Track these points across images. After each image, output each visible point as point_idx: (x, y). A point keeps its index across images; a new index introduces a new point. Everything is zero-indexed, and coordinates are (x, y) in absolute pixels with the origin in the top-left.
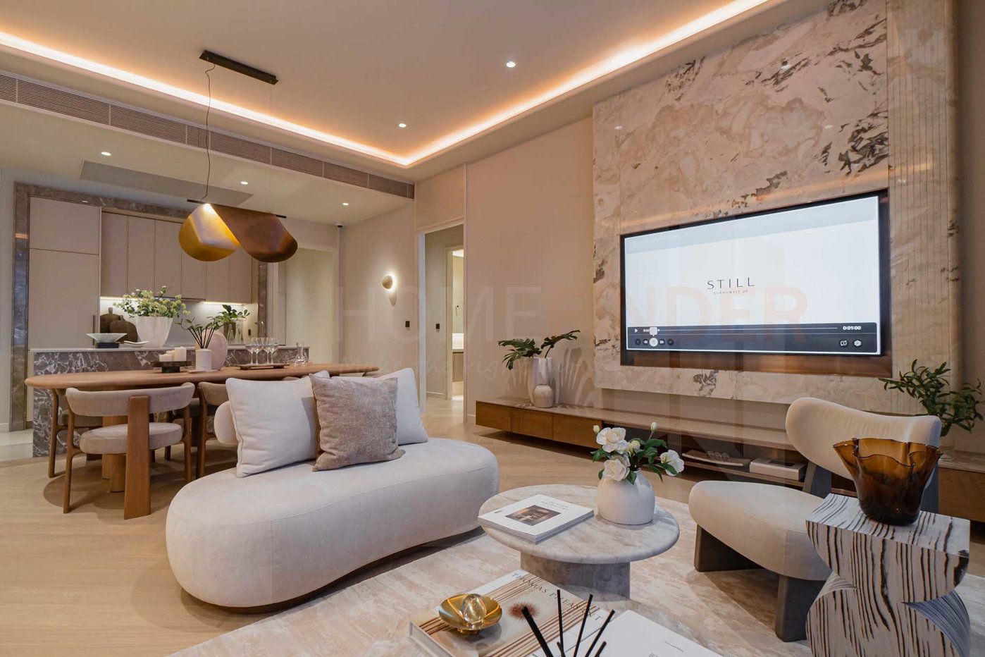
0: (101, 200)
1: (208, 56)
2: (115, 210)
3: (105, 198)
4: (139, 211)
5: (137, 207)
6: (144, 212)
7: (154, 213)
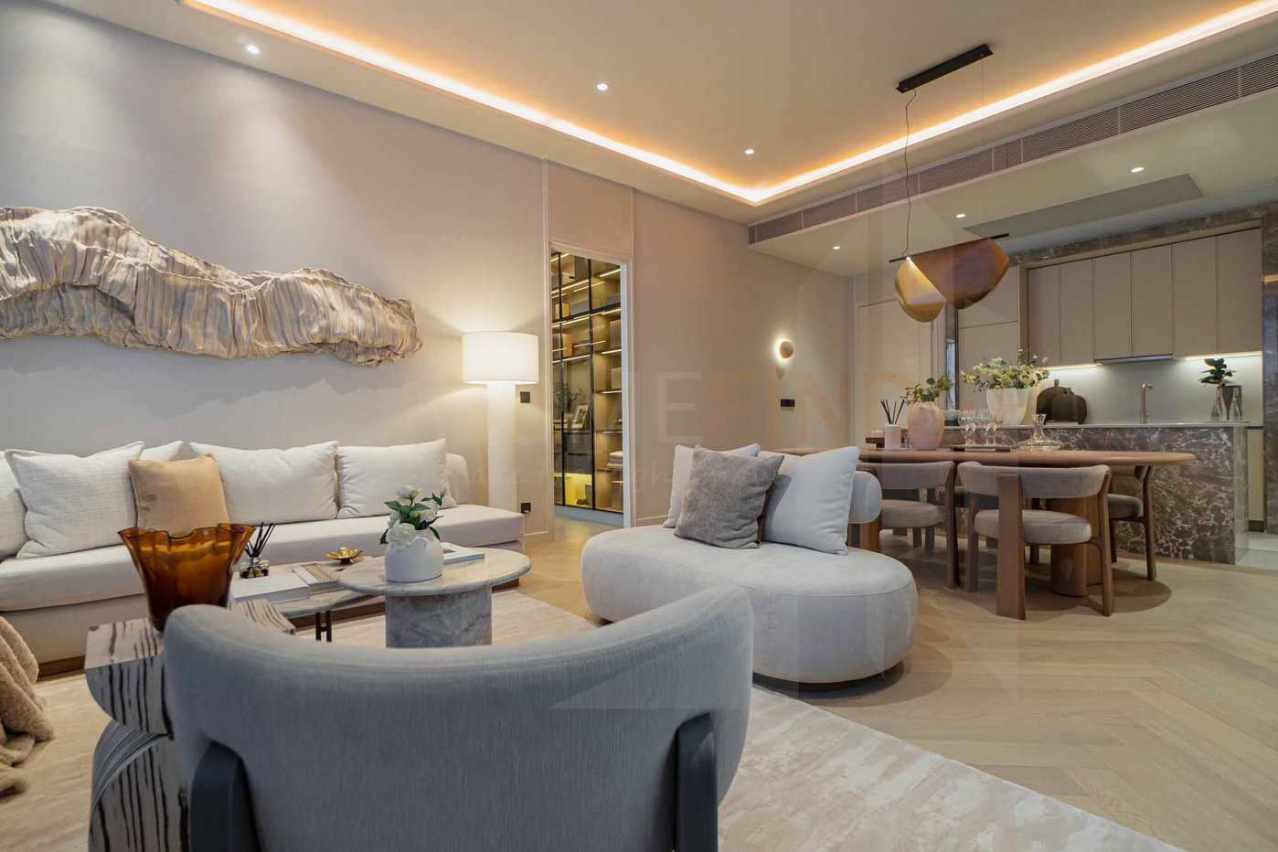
0: (1017, 257)
1: (906, 85)
2: (1037, 264)
3: (1020, 254)
4: (1059, 256)
5: (1056, 252)
6: (1063, 255)
7: (1077, 252)
